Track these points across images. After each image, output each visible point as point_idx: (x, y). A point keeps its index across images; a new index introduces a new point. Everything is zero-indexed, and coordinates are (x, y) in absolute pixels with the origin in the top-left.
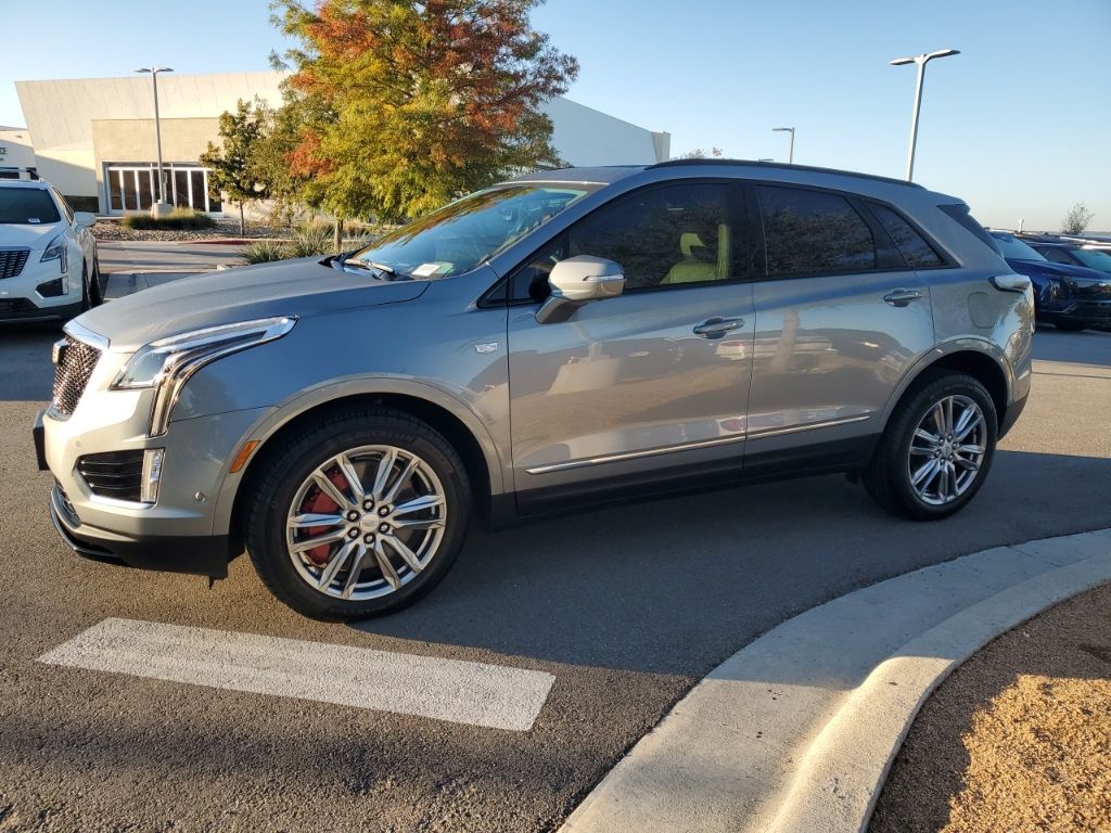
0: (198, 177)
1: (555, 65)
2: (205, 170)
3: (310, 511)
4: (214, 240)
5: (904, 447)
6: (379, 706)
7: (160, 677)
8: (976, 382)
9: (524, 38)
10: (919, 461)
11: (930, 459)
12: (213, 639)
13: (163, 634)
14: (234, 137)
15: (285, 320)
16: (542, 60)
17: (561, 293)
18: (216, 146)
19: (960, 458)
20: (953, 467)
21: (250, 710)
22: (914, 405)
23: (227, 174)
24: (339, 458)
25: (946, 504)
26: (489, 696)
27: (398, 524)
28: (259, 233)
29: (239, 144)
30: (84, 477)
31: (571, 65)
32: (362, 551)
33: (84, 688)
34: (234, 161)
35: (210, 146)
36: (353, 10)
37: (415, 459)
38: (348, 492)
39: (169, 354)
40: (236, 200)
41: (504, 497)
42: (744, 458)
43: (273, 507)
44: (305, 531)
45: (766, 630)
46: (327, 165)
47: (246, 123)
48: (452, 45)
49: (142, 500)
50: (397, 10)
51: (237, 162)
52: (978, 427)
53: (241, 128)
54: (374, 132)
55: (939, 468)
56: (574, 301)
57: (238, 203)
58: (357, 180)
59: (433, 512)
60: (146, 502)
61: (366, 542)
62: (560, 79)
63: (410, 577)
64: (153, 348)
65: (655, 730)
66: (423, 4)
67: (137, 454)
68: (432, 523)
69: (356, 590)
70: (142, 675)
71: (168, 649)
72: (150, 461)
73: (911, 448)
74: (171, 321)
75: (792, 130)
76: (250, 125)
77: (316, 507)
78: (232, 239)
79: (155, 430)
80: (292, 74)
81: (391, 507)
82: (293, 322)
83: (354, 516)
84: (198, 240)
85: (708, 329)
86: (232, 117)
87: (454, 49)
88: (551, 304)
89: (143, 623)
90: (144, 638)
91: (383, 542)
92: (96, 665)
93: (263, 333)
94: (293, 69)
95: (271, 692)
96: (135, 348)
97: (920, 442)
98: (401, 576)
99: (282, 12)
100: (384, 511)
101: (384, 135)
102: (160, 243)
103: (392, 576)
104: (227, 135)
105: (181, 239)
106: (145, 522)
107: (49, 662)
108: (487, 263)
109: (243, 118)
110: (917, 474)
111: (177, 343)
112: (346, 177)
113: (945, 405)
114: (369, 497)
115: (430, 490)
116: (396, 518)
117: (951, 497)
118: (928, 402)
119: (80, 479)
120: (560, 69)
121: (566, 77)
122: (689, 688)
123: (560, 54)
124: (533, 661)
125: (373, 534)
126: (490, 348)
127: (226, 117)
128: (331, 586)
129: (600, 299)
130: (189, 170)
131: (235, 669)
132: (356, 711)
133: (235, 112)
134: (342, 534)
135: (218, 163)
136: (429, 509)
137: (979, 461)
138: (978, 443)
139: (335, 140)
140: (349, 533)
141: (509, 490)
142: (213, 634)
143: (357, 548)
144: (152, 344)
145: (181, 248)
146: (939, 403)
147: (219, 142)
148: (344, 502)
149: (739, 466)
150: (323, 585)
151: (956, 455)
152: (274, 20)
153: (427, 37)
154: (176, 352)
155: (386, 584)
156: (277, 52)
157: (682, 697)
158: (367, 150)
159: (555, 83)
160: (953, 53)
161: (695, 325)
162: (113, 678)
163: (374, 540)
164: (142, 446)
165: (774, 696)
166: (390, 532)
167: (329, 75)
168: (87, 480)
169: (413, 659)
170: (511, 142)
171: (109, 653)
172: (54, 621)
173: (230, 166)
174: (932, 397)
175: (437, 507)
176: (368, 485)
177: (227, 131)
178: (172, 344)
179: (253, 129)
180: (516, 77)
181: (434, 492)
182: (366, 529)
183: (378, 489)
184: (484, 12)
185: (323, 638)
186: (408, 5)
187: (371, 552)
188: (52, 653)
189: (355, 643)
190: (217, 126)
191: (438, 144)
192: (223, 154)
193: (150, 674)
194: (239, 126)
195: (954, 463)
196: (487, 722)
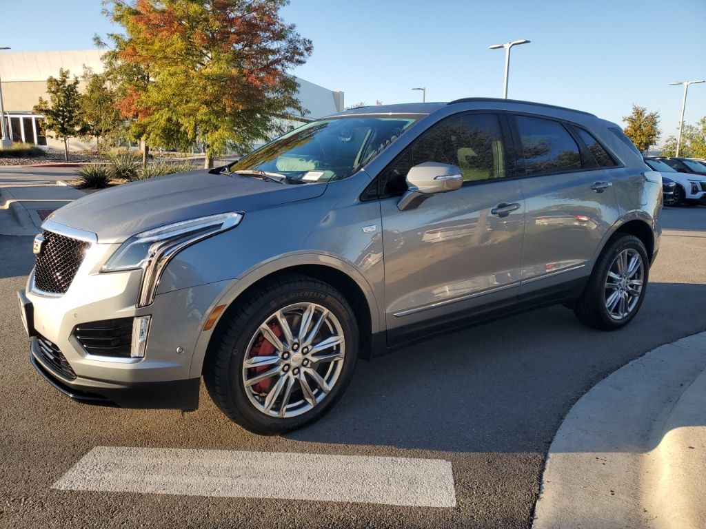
0: (28, 122)
1: (298, 45)
2: (33, 117)
3: (257, 355)
4: (47, 164)
5: (603, 282)
6: (338, 499)
7: (159, 492)
8: (638, 240)
9: (277, 27)
10: (610, 292)
11: (615, 291)
12: (185, 456)
13: (143, 456)
14: (59, 94)
15: (235, 215)
16: (291, 41)
17: (417, 188)
18: (44, 100)
19: (630, 289)
20: (627, 294)
21: (242, 511)
22: (607, 256)
23: (54, 119)
24: (278, 314)
25: (623, 318)
26: (412, 482)
27: (315, 359)
28: (78, 159)
29: (62, 99)
30: (79, 340)
31: (308, 45)
32: (292, 381)
33: (101, 508)
34: (59, 110)
35: (41, 100)
36: (161, 6)
37: (326, 311)
38: (283, 338)
39: (152, 243)
40: (61, 137)
41: (380, 334)
42: (518, 297)
43: (235, 353)
44: (253, 370)
45: (565, 414)
46: (147, 112)
47: (66, 85)
48: (233, 30)
49: (132, 356)
50: (195, 7)
51: (61, 111)
52: (639, 268)
53: (63, 89)
54: (181, 88)
55: (620, 296)
56: (426, 194)
57: (63, 139)
58: (169, 120)
59: (335, 349)
60: (134, 357)
61: (294, 374)
62: (301, 54)
63: (322, 396)
64: (137, 239)
65: (541, 496)
66: (209, 3)
67: (128, 322)
68: (335, 357)
69: (288, 410)
70: (144, 492)
71: (154, 469)
72: (138, 325)
73: (606, 284)
74: (145, 218)
75: (424, 90)
76: (69, 86)
77: (261, 351)
78: (59, 163)
79: (143, 301)
80: (110, 50)
81: (310, 347)
82: (240, 216)
83: (286, 355)
84: (35, 165)
85: (499, 211)
86: (55, 80)
87: (234, 33)
88: (408, 197)
89: (125, 449)
90: (132, 461)
91: (305, 373)
92: (102, 488)
93: (221, 225)
94: (112, 46)
95: (250, 496)
96: (123, 239)
97: (611, 280)
98: (317, 395)
99: (111, 7)
100: (306, 350)
101: (187, 90)
102: (7, 166)
103: (311, 397)
104: (53, 92)
105: (22, 164)
106: (134, 372)
107: (63, 488)
108: (362, 170)
109: (64, 81)
110: (609, 300)
111: (158, 234)
112: (161, 118)
113: (623, 254)
114: (296, 341)
115: (332, 333)
116: (313, 355)
117: (626, 314)
118: (615, 254)
119: (76, 343)
120: (301, 47)
121: (305, 53)
122: (544, 462)
123: (301, 38)
124: (428, 452)
125: (298, 368)
126: (371, 229)
127: (51, 80)
128: (272, 409)
129: (445, 192)
130: (21, 117)
131: (215, 480)
132: (325, 505)
133: (58, 77)
134: (279, 369)
135: (47, 112)
136: (332, 347)
137: (640, 290)
138: (638, 278)
139: (155, 94)
140: (283, 370)
141: (383, 329)
142: (185, 452)
143: (288, 379)
144: (137, 236)
145: (23, 170)
146: (620, 254)
147: (47, 97)
148: (280, 345)
149: (515, 303)
150: (266, 408)
151: (629, 287)
152: (105, 12)
153: (216, 25)
154: (158, 241)
155: (306, 403)
156: (99, 35)
157: (543, 469)
158: (177, 99)
159: (297, 57)
160: (527, 42)
161: (491, 209)
162: (122, 496)
163: (299, 371)
164: (132, 314)
165: (604, 462)
166: (309, 366)
167: (147, 50)
168: (81, 342)
169: (343, 458)
170: (270, 95)
171: (108, 476)
172: (51, 453)
173: (54, 114)
174: (617, 250)
175: (338, 346)
176: (295, 332)
177: (53, 90)
178: (154, 235)
179: (72, 88)
180: (273, 52)
181: (336, 334)
182: (294, 364)
183: (302, 333)
184: (250, 9)
185: (267, 448)
186: (202, 5)
187: (297, 381)
188: (62, 480)
189: (294, 450)
190: (45, 87)
191: (227, 96)
192: (50, 106)
193: (149, 490)
194: (61, 87)
195: (627, 292)
196: (423, 503)
